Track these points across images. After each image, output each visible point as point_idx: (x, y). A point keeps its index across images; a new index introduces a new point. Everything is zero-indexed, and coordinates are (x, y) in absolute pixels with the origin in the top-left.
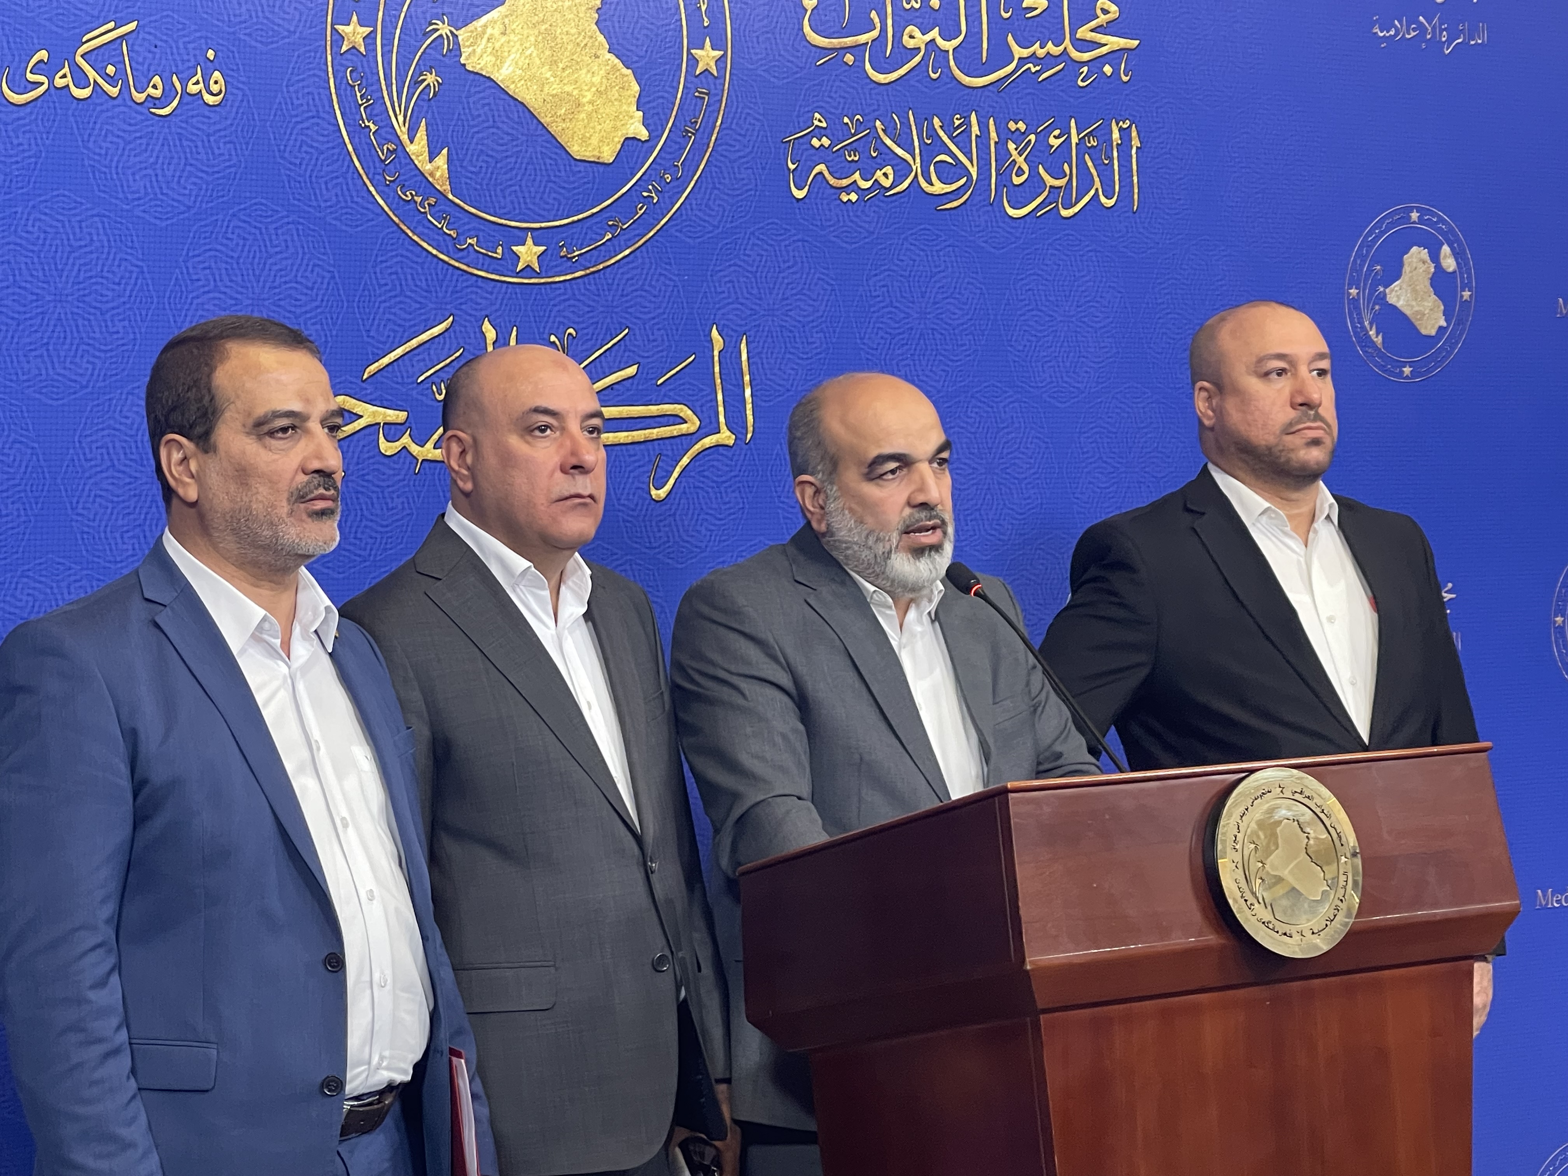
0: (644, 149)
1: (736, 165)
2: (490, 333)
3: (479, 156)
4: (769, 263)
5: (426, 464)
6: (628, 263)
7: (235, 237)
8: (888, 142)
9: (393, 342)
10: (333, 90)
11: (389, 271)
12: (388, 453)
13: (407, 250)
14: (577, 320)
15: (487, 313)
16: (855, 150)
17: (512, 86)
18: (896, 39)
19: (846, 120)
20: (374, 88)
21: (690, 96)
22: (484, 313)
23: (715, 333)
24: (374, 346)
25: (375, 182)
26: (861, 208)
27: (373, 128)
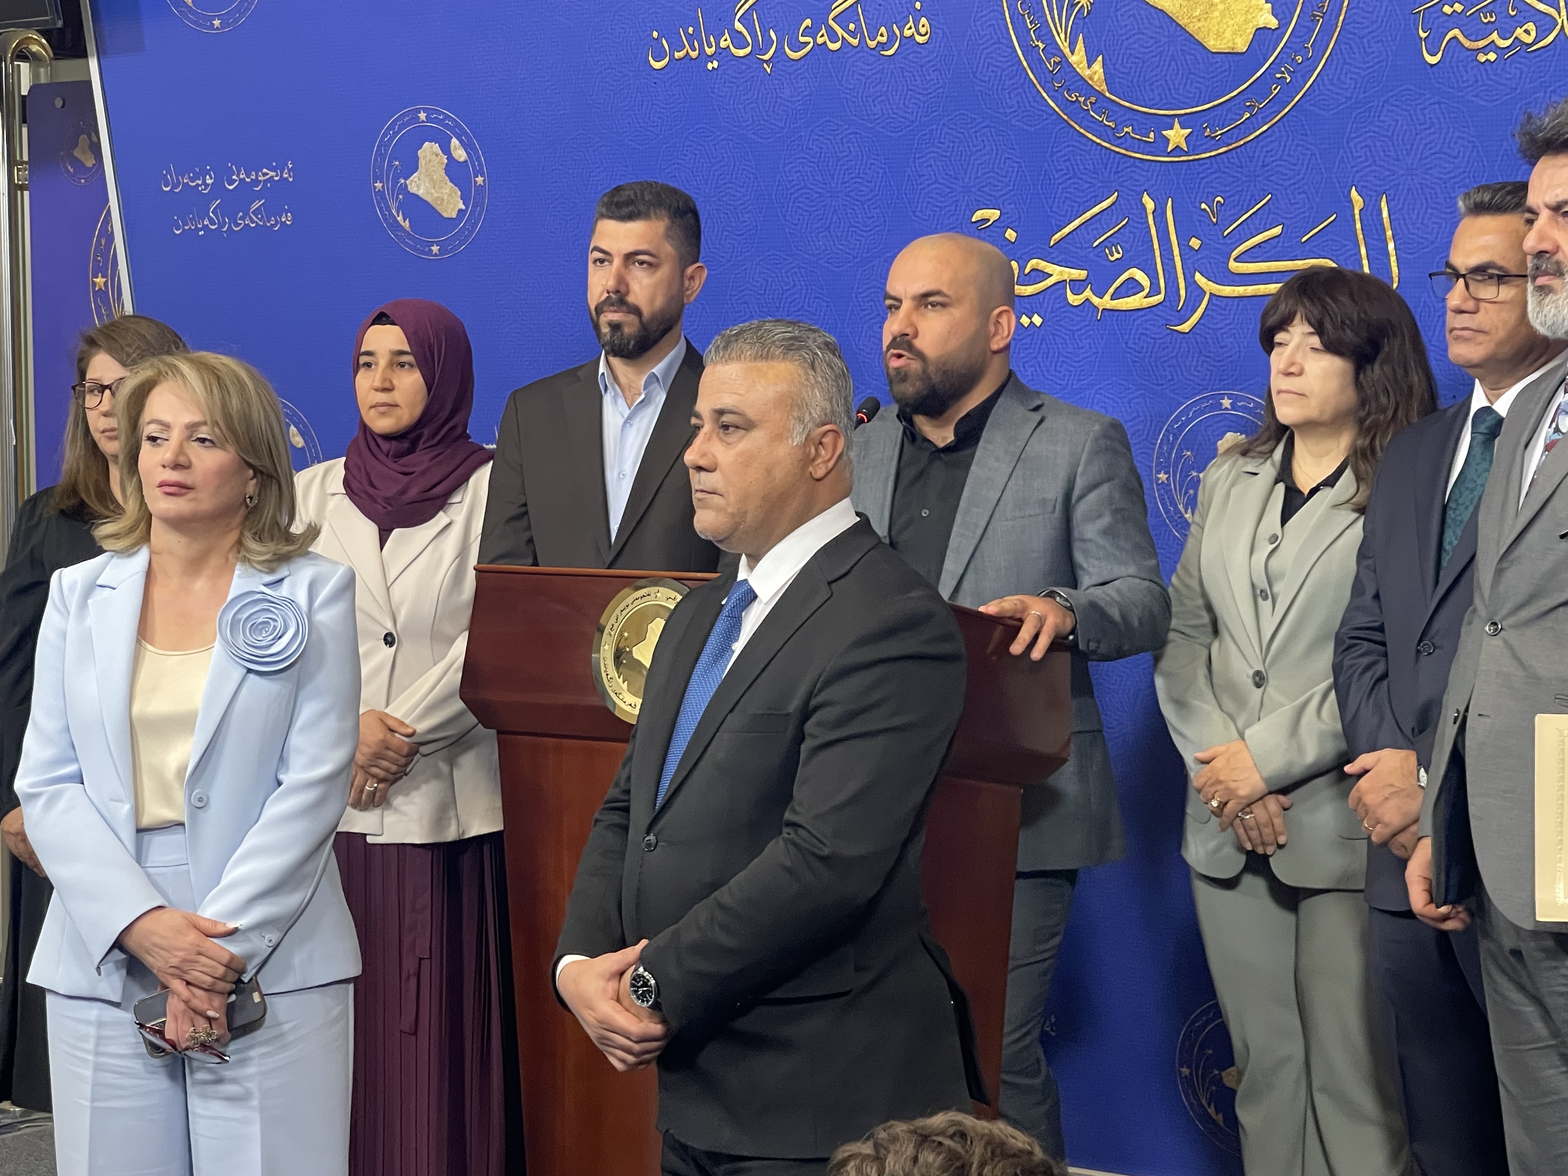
0: (1275, 36)
1: (1365, 40)
2: (1149, 204)
3: (1128, 59)
4: (1405, 127)
5: (1106, 313)
6: (1267, 137)
7: (947, 141)
9: (1071, 216)
10: (1008, 20)
11: (1063, 159)
12: (1075, 304)
13: (1077, 141)
14: (1223, 189)
15: (1146, 187)
16: (1491, 12)
20: (1040, 14)
22: (1143, 188)
23: (1354, 193)
24: (1056, 220)
25: (1046, 90)
26: (1501, 66)
27: (1041, 46)
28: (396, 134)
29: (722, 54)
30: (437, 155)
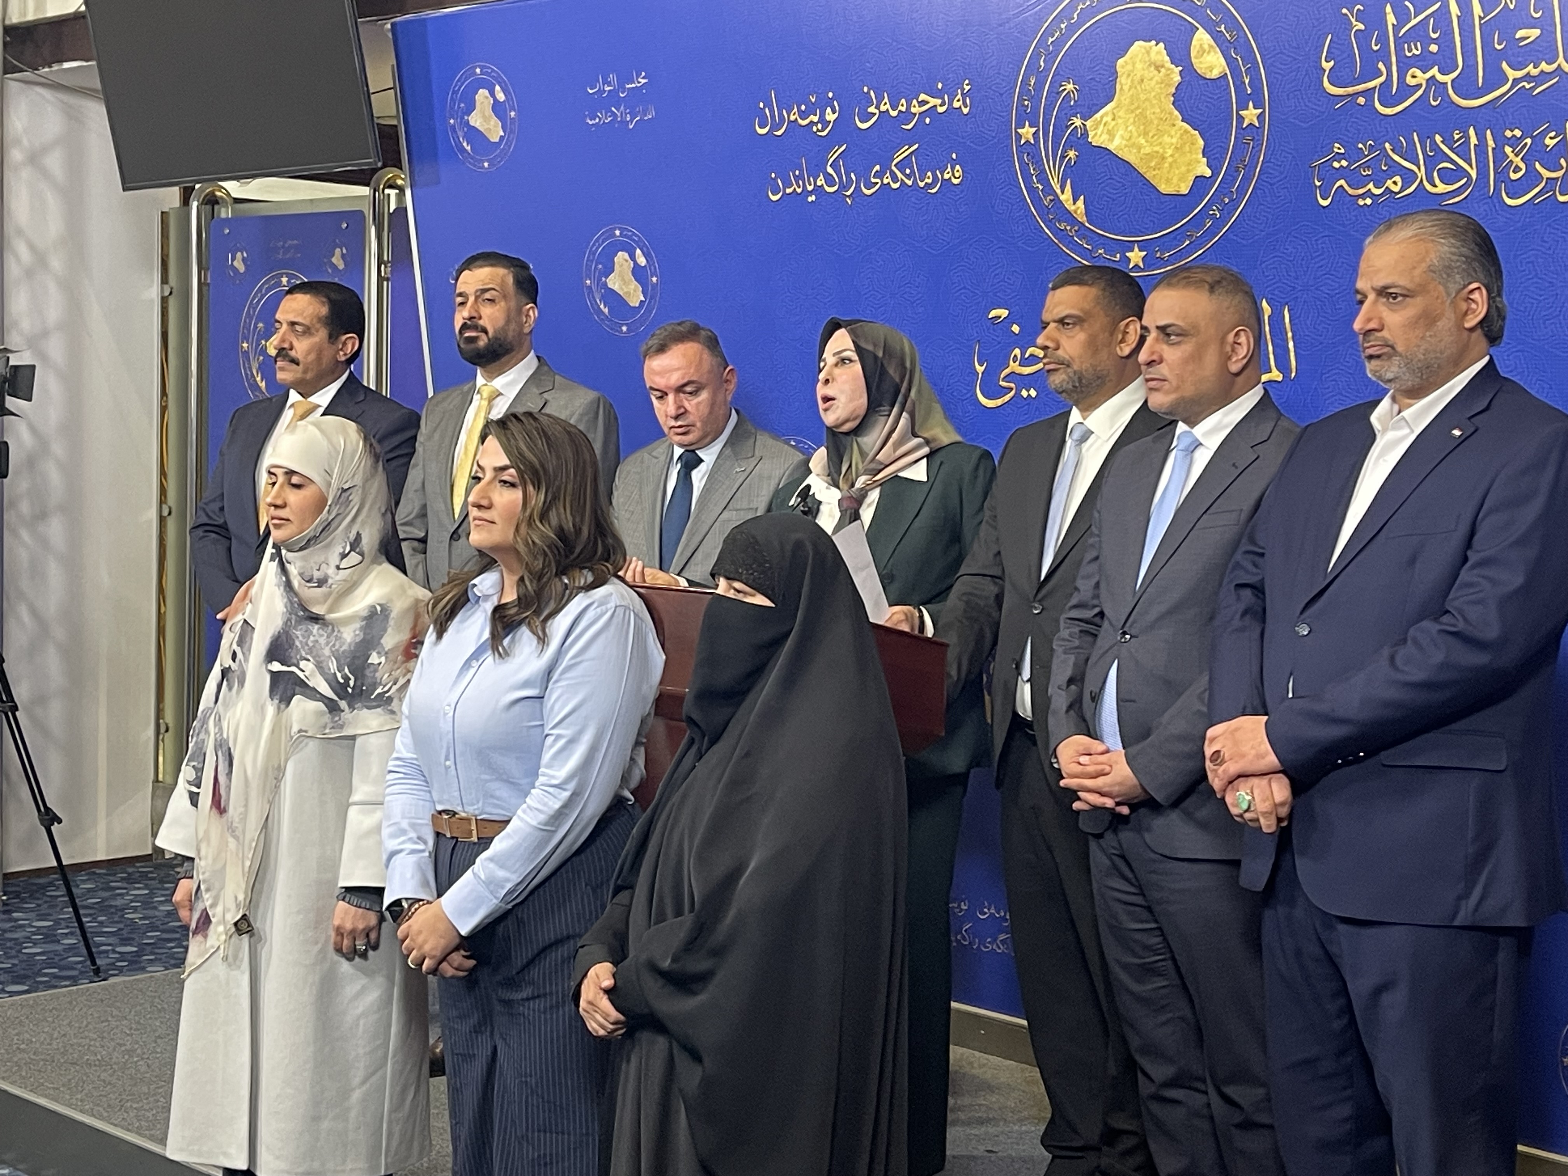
0: (1209, 183)
1: (1274, 187)
3: (1102, 198)
6: (1202, 259)
8: (1396, 158)
10: (1018, 168)
13: (1064, 259)
16: (1368, 167)
17: (1121, 152)
18: (1401, 81)
19: (1360, 146)
21: (1240, 143)
23: (1264, 304)
25: (1043, 221)
26: (1375, 209)
27: (1041, 187)
28: (599, 246)
29: (818, 190)
30: (627, 261)
